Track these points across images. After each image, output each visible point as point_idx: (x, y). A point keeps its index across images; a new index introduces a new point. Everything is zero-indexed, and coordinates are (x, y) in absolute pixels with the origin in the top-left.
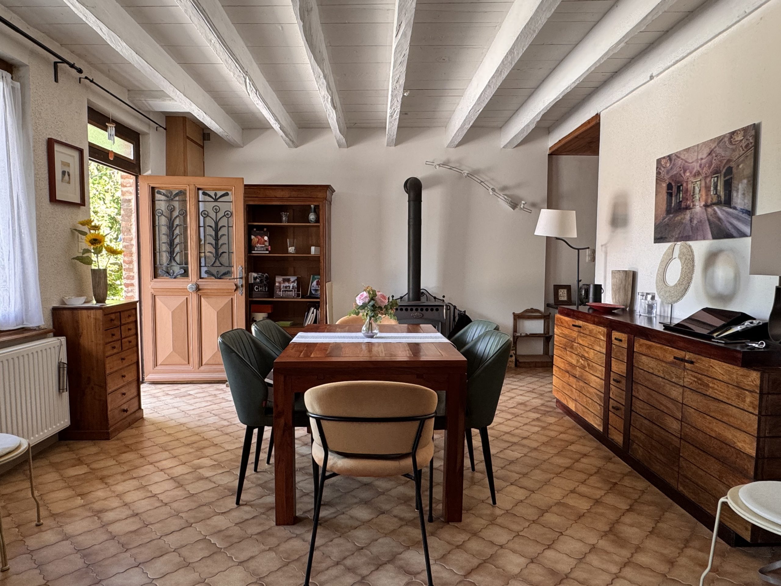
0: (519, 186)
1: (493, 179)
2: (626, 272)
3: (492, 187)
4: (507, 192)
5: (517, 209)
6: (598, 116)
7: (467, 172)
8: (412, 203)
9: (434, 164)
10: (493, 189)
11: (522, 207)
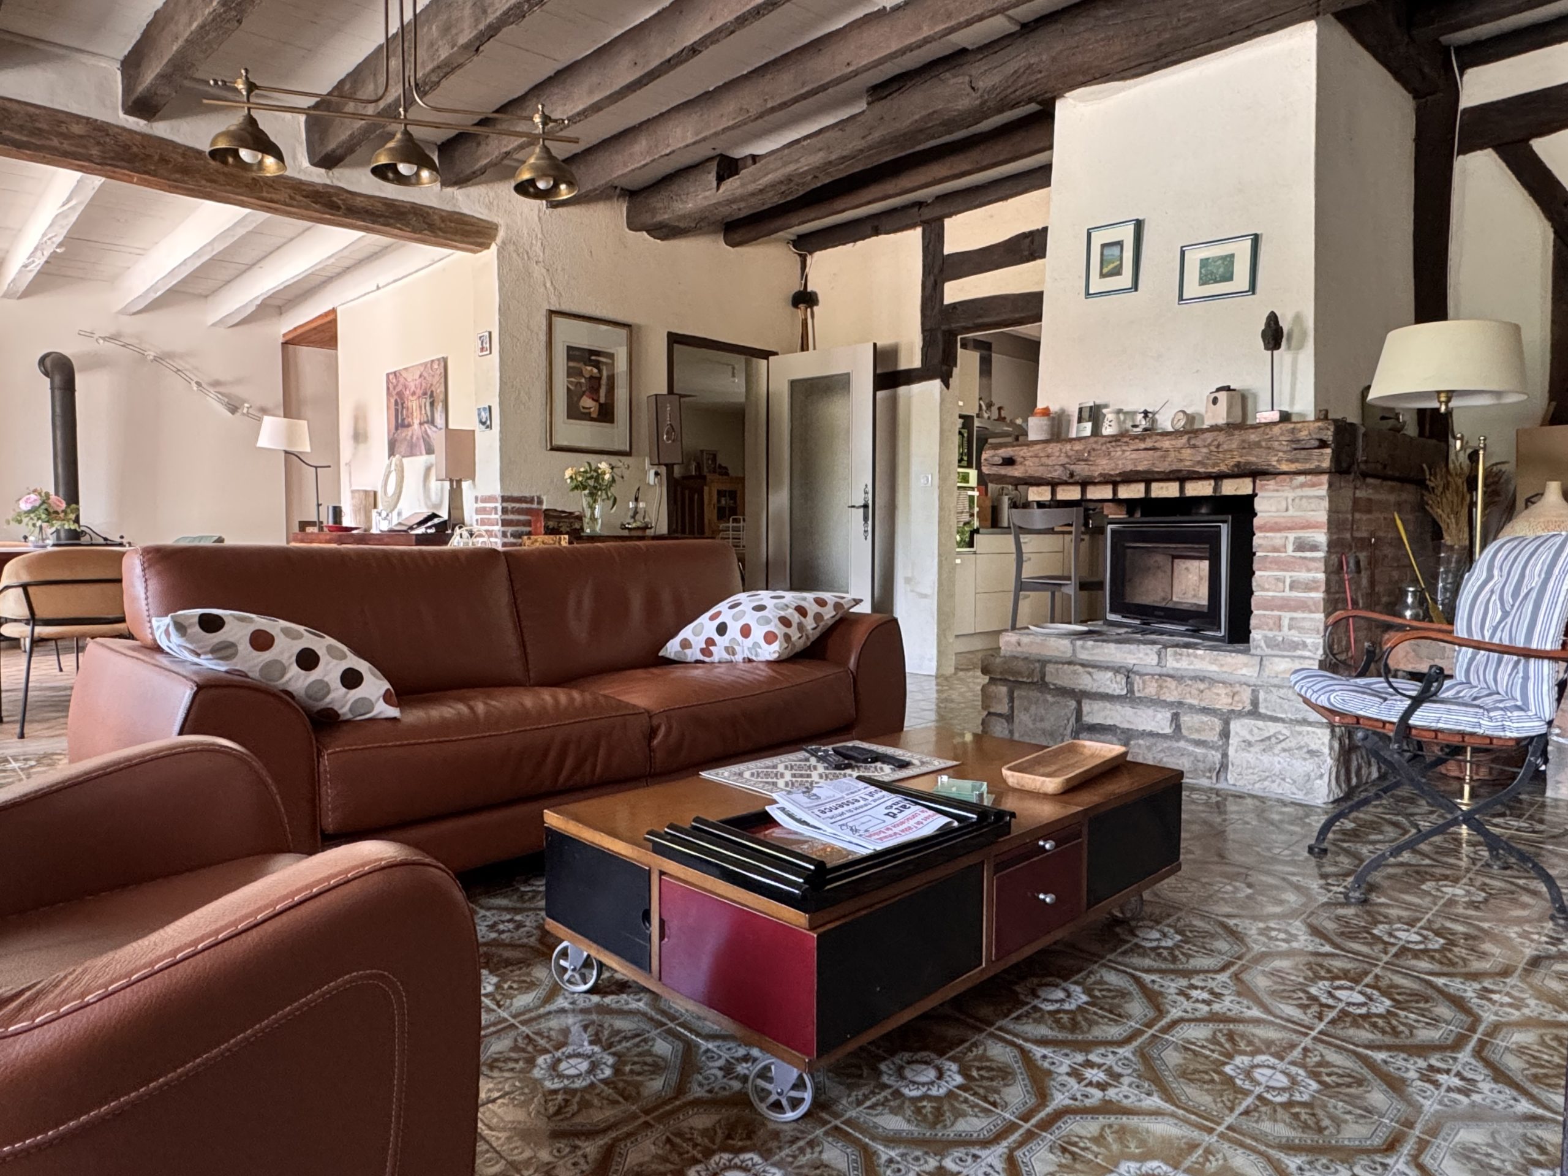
0: (238, 382)
1: (196, 369)
2: (366, 492)
3: (196, 379)
4: (222, 389)
5: (238, 414)
6: (334, 311)
7: (153, 354)
8: (57, 393)
9: (96, 336)
10: (197, 383)
11: (245, 411)
